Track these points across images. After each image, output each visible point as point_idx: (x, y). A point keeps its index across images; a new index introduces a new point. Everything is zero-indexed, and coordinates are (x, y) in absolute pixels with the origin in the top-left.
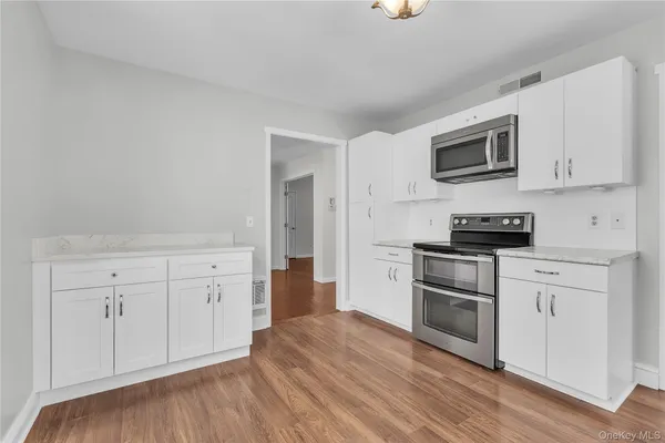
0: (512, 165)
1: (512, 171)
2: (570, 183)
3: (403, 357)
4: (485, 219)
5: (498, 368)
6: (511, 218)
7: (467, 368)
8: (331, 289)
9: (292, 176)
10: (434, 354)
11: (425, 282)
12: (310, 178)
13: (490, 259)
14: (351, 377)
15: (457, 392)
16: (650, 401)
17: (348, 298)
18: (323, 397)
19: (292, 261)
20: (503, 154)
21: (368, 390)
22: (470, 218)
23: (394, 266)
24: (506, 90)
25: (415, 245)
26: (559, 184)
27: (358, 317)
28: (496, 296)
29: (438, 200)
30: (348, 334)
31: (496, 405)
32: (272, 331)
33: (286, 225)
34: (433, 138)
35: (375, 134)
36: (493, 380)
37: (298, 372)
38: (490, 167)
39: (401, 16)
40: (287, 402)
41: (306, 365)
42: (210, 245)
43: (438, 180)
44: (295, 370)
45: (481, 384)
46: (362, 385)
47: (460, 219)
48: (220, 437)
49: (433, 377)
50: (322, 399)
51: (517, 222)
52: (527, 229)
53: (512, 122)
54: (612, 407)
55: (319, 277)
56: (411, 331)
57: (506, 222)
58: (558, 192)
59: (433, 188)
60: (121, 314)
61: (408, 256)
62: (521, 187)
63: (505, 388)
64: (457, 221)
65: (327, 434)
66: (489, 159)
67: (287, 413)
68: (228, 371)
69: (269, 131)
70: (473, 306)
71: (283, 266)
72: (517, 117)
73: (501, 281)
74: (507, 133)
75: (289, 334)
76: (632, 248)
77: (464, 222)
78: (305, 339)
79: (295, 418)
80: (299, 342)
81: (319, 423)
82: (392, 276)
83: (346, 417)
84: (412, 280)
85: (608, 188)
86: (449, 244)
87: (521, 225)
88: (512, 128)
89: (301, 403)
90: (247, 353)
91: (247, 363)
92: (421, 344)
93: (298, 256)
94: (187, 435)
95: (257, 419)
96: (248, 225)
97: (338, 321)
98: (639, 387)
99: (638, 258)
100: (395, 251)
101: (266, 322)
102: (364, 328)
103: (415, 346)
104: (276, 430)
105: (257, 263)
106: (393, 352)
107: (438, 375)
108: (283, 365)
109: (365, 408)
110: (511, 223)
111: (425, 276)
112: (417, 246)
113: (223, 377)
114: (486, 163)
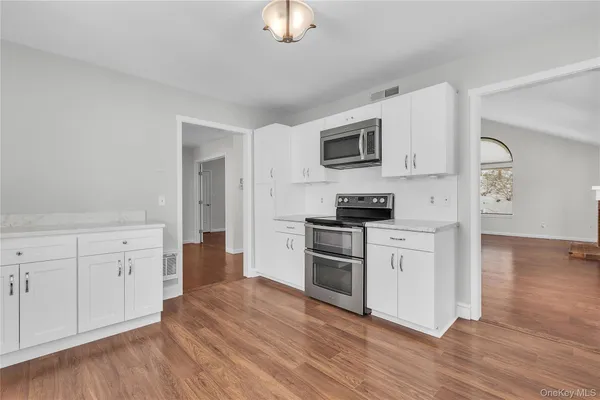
0: (377, 157)
1: (377, 161)
2: (415, 172)
3: (297, 312)
4: (361, 198)
5: (366, 314)
6: (379, 198)
7: (345, 316)
8: (239, 259)
9: (206, 159)
10: (321, 307)
11: (314, 250)
12: (221, 161)
13: (360, 230)
14: (251, 331)
15: (334, 334)
16: (465, 328)
17: (254, 266)
18: (225, 349)
19: (207, 235)
20: (370, 148)
21: (264, 340)
22: (350, 197)
23: (291, 237)
24: (375, 98)
25: (307, 220)
26: (407, 173)
27: (262, 281)
28: (364, 259)
29: (326, 183)
30: (254, 297)
31: (364, 342)
32: (184, 298)
33: (200, 203)
34: (321, 132)
35: (276, 126)
36: (363, 324)
37: (205, 332)
38: (363, 158)
39: (285, 40)
40: (194, 357)
41: (212, 324)
42: (121, 223)
43: (327, 166)
44: (202, 330)
45: (352, 327)
46: (259, 337)
47: (343, 198)
48: (129, 393)
49: (317, 325)
50: (224, 352)
51: (382, 200)
52: (389, 206)
53: (377, 124)
54: (439, 334)
55: (230, 249)
56: (303, 290)
57: (375, 200)
58: (410, 178)
59: (322, 173)
60: (27, 290)
61: (301, 228)
62: (384, 175)
63: (372, 329)
64: (340, 200)
65: (226, 378)
66: (361, 151)
67: (193, 365)
68: (139, 337)
69: (180, 119)
70: (349, 267)
71: (197, 239)
72: (380, 120)
73: (368, 246)
74: (373, 132)
75: (199, 300)
76: (454, 220)
77: (346, 200)
78: (214, 304)
79: (199, 368)
80: (207, 307)
81: (220, 370)
82: (290, 246)
83: (244, 363)
84: (304, 248)
85: (440, 176)
86: (335, 219)
87: (385, 203)
88: (377, 129)
89: (206, 356)
90: (158, 319)
91: (159, 328)
92: (311, 300)
93: (213, 230)
94: (97, 395)
95: (166, 373)
96: (161, 204)
97: (245, 286)
98: (460, 320)
99: (458, 226)
100: (292, 224)
101: (177, 291)
102: (266, 290)
103: (307, 302)
104: (182, 380)
105: (168, 239)
106: (289, 309)
107: (322, 323)
108: (191, 326)
109: (260, 355)
110: (378, 202)
111: (314, 245)
112: (309, 220)
113: (134, 342)
114: (359, 154)
